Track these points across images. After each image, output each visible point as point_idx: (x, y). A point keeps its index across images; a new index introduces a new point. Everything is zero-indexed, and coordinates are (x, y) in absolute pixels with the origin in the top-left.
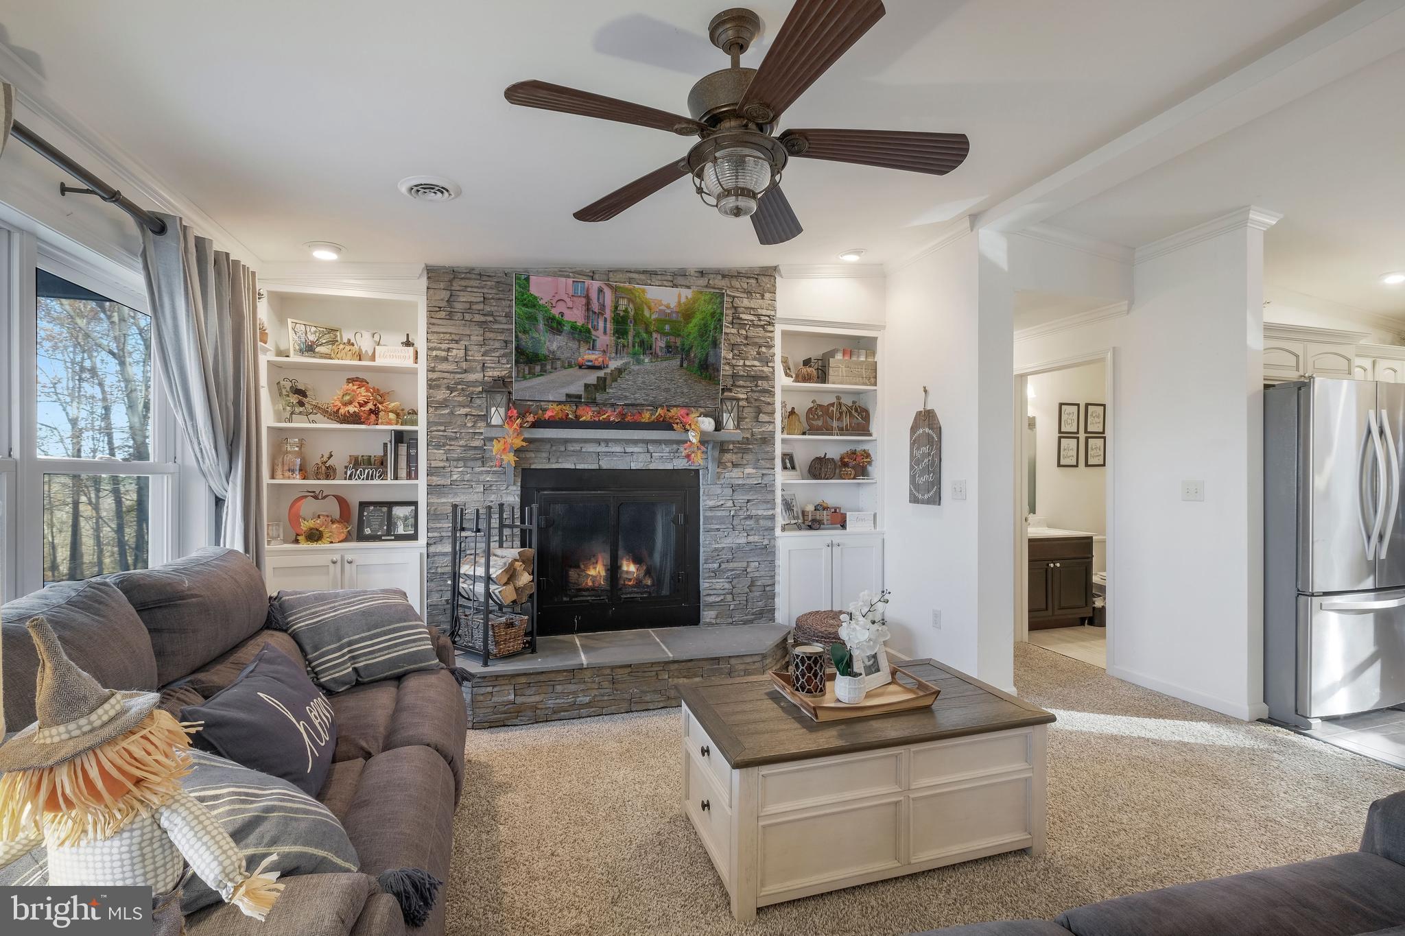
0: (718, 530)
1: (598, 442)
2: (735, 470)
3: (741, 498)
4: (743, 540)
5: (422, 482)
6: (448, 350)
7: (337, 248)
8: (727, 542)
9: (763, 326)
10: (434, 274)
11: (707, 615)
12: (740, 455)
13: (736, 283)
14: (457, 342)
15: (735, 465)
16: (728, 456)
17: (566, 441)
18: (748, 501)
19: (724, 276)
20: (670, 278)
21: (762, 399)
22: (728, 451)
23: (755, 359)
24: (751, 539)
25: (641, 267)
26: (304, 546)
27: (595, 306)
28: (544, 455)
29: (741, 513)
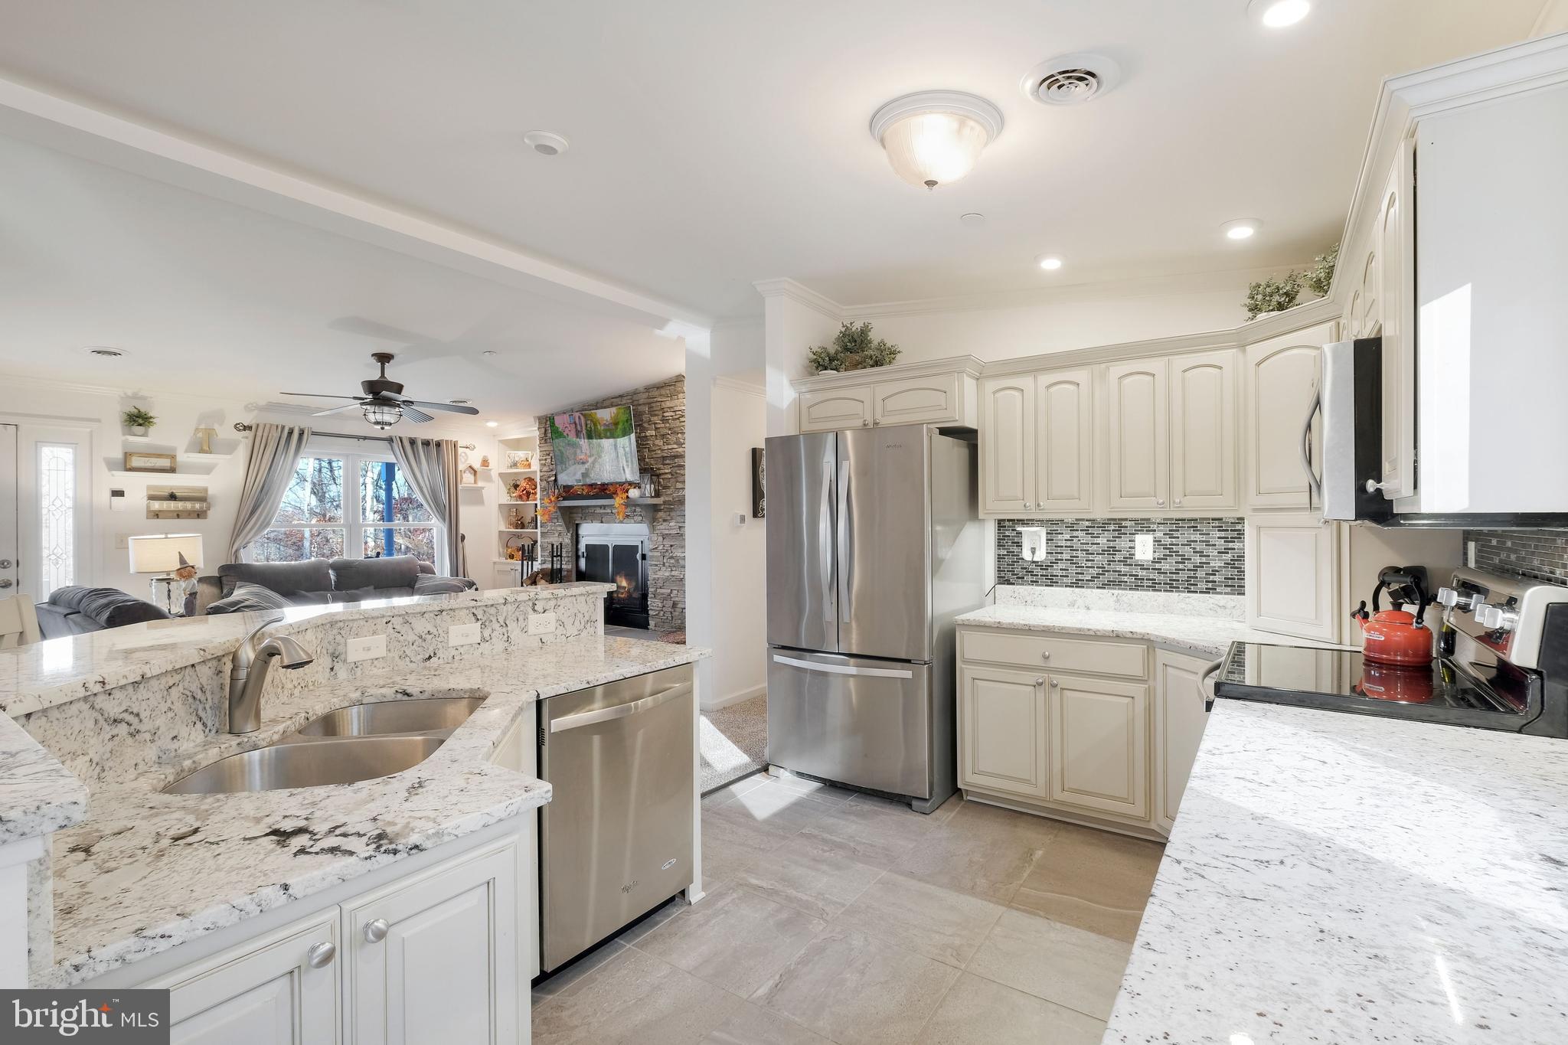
0: (656, 565)
1: (601, 507)
2: (665, 524)
3: (667, 543)
4: (667, 574)
5: (539, 531)
6: (546, 460)
7: (496, 421)
8: (660, 574)
9: (678, 419)
10: (540, 418)
11: (652, 623)
12: (668, 513)
13: (663, 392)
14: (549, 455)
15: (665, 521)
16: (661, 514)
17: (588, 507)
18: (671, 546)
19: (658, 388)
20: (629, 397)
21: (678, 472)
22: (660, 510)
23: (675, 443)
24: (673, 573)
25: (617, 394)
26: (509, 561)
27: (579, 429)
28: (580, 515)
29: (667, 554)
